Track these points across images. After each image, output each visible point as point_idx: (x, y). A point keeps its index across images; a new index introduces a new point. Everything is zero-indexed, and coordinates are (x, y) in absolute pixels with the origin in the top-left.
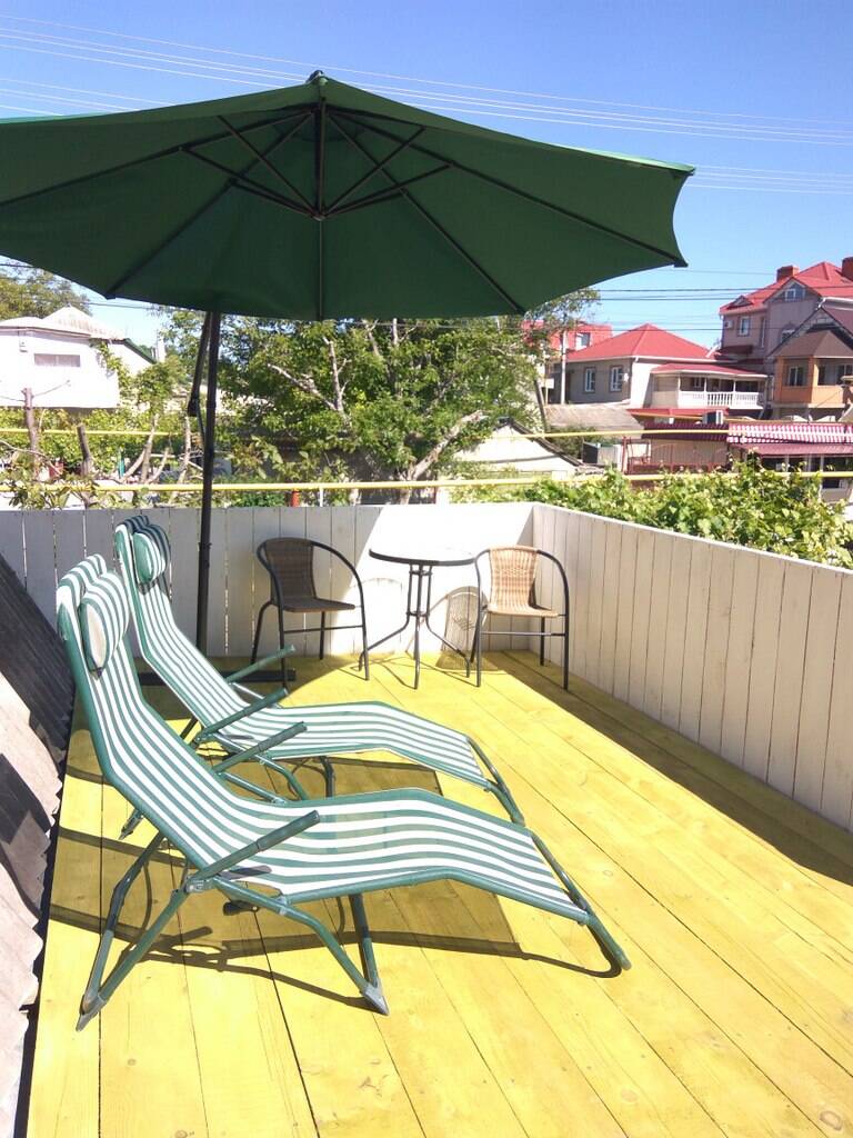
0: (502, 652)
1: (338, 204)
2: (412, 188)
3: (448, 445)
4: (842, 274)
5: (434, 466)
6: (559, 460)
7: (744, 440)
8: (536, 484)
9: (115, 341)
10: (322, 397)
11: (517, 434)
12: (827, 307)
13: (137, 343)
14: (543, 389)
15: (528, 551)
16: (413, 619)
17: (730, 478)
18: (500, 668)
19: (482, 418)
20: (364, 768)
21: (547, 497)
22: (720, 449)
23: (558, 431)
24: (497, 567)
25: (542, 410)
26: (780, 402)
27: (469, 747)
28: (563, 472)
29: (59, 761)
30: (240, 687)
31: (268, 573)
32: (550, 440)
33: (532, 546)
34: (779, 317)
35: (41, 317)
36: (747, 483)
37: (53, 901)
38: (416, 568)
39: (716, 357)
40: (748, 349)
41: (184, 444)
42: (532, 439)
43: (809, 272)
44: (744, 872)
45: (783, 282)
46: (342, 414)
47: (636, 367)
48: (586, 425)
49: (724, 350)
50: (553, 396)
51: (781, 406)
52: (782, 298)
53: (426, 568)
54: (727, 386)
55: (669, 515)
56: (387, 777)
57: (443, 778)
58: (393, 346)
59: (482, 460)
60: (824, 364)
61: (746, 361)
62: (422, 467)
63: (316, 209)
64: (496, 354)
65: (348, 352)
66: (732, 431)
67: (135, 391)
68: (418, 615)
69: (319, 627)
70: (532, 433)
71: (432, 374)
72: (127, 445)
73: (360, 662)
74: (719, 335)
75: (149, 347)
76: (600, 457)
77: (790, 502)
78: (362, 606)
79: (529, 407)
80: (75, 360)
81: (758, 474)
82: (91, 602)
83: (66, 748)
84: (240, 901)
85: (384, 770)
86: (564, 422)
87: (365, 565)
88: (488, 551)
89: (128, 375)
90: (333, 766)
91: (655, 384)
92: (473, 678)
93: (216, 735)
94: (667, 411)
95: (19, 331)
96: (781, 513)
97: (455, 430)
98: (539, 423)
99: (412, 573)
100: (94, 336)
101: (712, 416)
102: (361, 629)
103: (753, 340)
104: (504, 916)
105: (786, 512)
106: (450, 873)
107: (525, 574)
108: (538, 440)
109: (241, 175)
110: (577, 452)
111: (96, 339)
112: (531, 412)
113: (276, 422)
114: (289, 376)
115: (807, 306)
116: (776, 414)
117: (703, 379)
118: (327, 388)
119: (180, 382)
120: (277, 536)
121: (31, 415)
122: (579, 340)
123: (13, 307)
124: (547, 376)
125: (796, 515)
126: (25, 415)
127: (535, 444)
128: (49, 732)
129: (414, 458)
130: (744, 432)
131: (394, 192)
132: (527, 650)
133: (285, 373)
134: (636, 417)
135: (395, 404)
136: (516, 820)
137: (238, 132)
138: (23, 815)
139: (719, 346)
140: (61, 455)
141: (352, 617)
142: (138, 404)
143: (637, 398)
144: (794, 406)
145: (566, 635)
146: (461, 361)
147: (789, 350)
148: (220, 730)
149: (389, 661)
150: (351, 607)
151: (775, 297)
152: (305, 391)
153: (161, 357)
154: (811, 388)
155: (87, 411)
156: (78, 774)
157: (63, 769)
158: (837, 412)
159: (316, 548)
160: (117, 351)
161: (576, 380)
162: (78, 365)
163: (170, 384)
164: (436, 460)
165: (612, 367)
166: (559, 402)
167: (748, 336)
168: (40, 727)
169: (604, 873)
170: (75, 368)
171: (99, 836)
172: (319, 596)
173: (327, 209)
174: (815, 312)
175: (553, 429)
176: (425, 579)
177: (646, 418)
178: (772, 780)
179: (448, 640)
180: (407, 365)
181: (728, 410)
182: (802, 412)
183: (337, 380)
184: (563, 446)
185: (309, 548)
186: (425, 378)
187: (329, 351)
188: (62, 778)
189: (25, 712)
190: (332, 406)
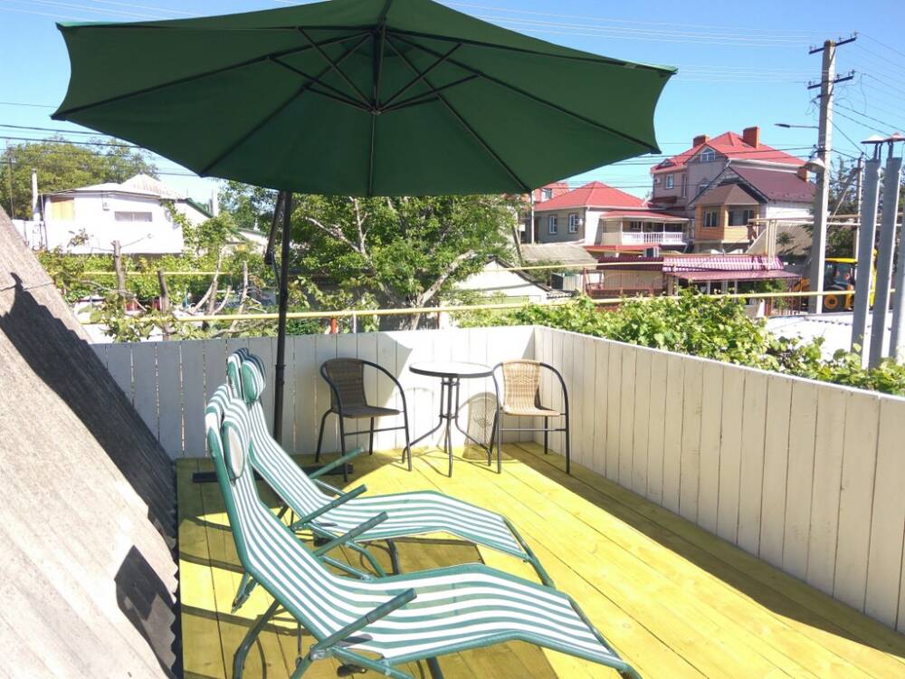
0: (513, 443)
1: (391, 103)
2: (446, 93)
3: (449, 277)
4: (743, 141)
5: (437, 294)
6: (534, 288)
7: (675, 269)
8: (525, 308)
9: (180, 201)
10: (349, 242)
11: (501, 268)
12: (732, 166)
13: (195, 201)
14: (518, 231)
15: (533, 364)
16: (445, 420)
17: (674, 299)
18: (514, 457)
19: (474, 255)
20: (419, 545)
21: (534, 318)
22: (658, 277)
23: (531, 265)
24: (509, 376)
25: (518, 248)
26: (699, 239)
27: (504, 525)
28: (538, 297)
29: (172, 547)
30: (319, 481)
31: (328, 386)
32: (526, 271)
33: (534, 359)
34: (696, 175)
35: (119, 183)
36: (688, 305)
37: (186, 667)
38: (446, 380)
39: (649, 206)
40: (674, 199)
41: (243, 281)
42: (513, 272)
43: (718, 139)
44: (731, 620)
45: (699, 147)
46: (363, 255)
47: (589, 214)
48: (554, 260)
49: (655, 200)
50: (525, 238)
51: (702, 242)
52: (697, 161)
53: (455, 380)
54: (659, 227)
55: (632, 330)
56: (439, 552)
57: (484, 551)
58: (404, 202)
59: (476, 288)
60: (732, 210)
61: (672, 208)
62: (428, 295)
63: (374, 104)
64: (484, 206)
65: (367, 207)
66: (667, 262)
67: (196, 239)
68: (448, 416)
69: (369, 429)
70: (512, 267)
71: (434, 223)
72: (191, 283)
73: (403, 456)
74: (651, 190)
75: (203, 203)
76: (564, 285)
77: (724, 319)
78: (405, 411)
79: (508, 247)
80: (148, 216)
81: (696, 297)
82: (231, 424)
83: (176, 536)
84: (351, 665)
85: (435, 547)
86: (535, 257)
87: (406, 378)
88: (502, 364)
89: (191, 227)
90: (396, 544)
91: (603, 227)
92: (494, 466)
93: (309, 524)
94: (614, 247)
95: (102, 194)
96: (718, 327)
97: (454, 265)
98: (516, 258)
99: (443, 384)
100: (163, 196)
101: (650, 251)
102: (404, 430)
103: (677, 192)
104: (551, 667)
105: (721, 327)
106: (517, 634)
107: (530, 382)
108: (517, 272)
109: (316, 79)
110: (546, 281)
111: (165, 200)
112: (510, 250)
113: (312, 262)
114: (322, 226)
115: (718, 166)
116: (697, 248)
117: (640, 223)
118: (352, 236)
119: (232, 232)
120: (334, 357)
121: (118, 262)
122: (544, 194)
123: (96, 175)
124: (520, 222)
125: (730, 329)
126: (114, 262)
127: (515, 275)
128: (163, 524)
129: (422, 288)
130: (675, 263)
131: (432, 95)
132: (532, 442)
133: (319, 224)
134: (592, 253)
135: (407, 245)
136: (546, 582)
137: (317, 45)
138: (153, 596)
139: (650, 198)
140: (138, 292)
141: (398, 420)
142: (198, 249)
143: (590, 237)
144: (711, 242)
145: (567, 430)
146: (457, 213)
147: (706, 199)
148: (313, 521)
149: (425, 454)
150: (395, 412)
151: (692, 160)
152: (334, 237)
153: (216, 212)
154: (723, 228)
155: (158, 256)
156: (190, 559)
157: (177, 555)
158: (744, 246)
159: (366, 366)
160: (181, 208)
161: (542, 224)
162: (151, 220)
163: (224, 233)
164: (439, 289)
165: (569, 214)
166: (530, 242)
167: (673, 189)
168: (157, 520)
169: (624, 626)
170: (149, 222)
171: (214, 610)
172: (369, 403)
173: (382, 106)
174: (724, 170)
175: (528, 263)
176: (454, 388)
177: (597, 253)
178: (742, 542)
179: (470, 434)
180: (414, 216)
181: (660, 246)
182: (717, 246)
183: (360, 229)
184: (535, 276)
185: (360, 366)
186: (429, 226)
187: (354, 207)
188: (177, 562)
189: (145, 508)
190: (356, 249)
